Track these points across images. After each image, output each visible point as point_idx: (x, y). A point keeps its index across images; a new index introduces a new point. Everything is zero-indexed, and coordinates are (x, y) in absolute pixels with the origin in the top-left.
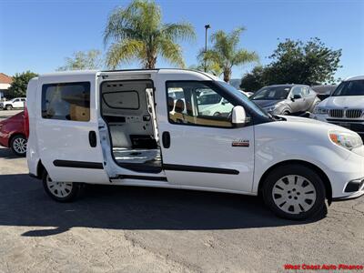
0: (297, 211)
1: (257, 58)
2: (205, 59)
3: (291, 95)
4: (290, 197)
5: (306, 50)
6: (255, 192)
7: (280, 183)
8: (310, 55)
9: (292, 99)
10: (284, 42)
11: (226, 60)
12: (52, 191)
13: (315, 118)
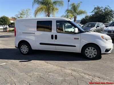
0: (92, 57)
1: (86, 13)
2: (68, 13)
3: (96, 26)
4: (90, 53)
5: (104, 10)
6: (80, 52)
7: (87, 49)
8: (105, 12)
9: (96, 27)
10: (96, 7)
11: (75, 13)
12: (22, 52)
13: (103, 33)
